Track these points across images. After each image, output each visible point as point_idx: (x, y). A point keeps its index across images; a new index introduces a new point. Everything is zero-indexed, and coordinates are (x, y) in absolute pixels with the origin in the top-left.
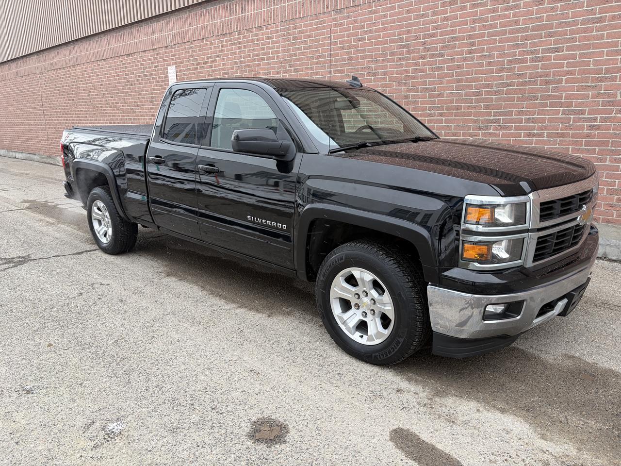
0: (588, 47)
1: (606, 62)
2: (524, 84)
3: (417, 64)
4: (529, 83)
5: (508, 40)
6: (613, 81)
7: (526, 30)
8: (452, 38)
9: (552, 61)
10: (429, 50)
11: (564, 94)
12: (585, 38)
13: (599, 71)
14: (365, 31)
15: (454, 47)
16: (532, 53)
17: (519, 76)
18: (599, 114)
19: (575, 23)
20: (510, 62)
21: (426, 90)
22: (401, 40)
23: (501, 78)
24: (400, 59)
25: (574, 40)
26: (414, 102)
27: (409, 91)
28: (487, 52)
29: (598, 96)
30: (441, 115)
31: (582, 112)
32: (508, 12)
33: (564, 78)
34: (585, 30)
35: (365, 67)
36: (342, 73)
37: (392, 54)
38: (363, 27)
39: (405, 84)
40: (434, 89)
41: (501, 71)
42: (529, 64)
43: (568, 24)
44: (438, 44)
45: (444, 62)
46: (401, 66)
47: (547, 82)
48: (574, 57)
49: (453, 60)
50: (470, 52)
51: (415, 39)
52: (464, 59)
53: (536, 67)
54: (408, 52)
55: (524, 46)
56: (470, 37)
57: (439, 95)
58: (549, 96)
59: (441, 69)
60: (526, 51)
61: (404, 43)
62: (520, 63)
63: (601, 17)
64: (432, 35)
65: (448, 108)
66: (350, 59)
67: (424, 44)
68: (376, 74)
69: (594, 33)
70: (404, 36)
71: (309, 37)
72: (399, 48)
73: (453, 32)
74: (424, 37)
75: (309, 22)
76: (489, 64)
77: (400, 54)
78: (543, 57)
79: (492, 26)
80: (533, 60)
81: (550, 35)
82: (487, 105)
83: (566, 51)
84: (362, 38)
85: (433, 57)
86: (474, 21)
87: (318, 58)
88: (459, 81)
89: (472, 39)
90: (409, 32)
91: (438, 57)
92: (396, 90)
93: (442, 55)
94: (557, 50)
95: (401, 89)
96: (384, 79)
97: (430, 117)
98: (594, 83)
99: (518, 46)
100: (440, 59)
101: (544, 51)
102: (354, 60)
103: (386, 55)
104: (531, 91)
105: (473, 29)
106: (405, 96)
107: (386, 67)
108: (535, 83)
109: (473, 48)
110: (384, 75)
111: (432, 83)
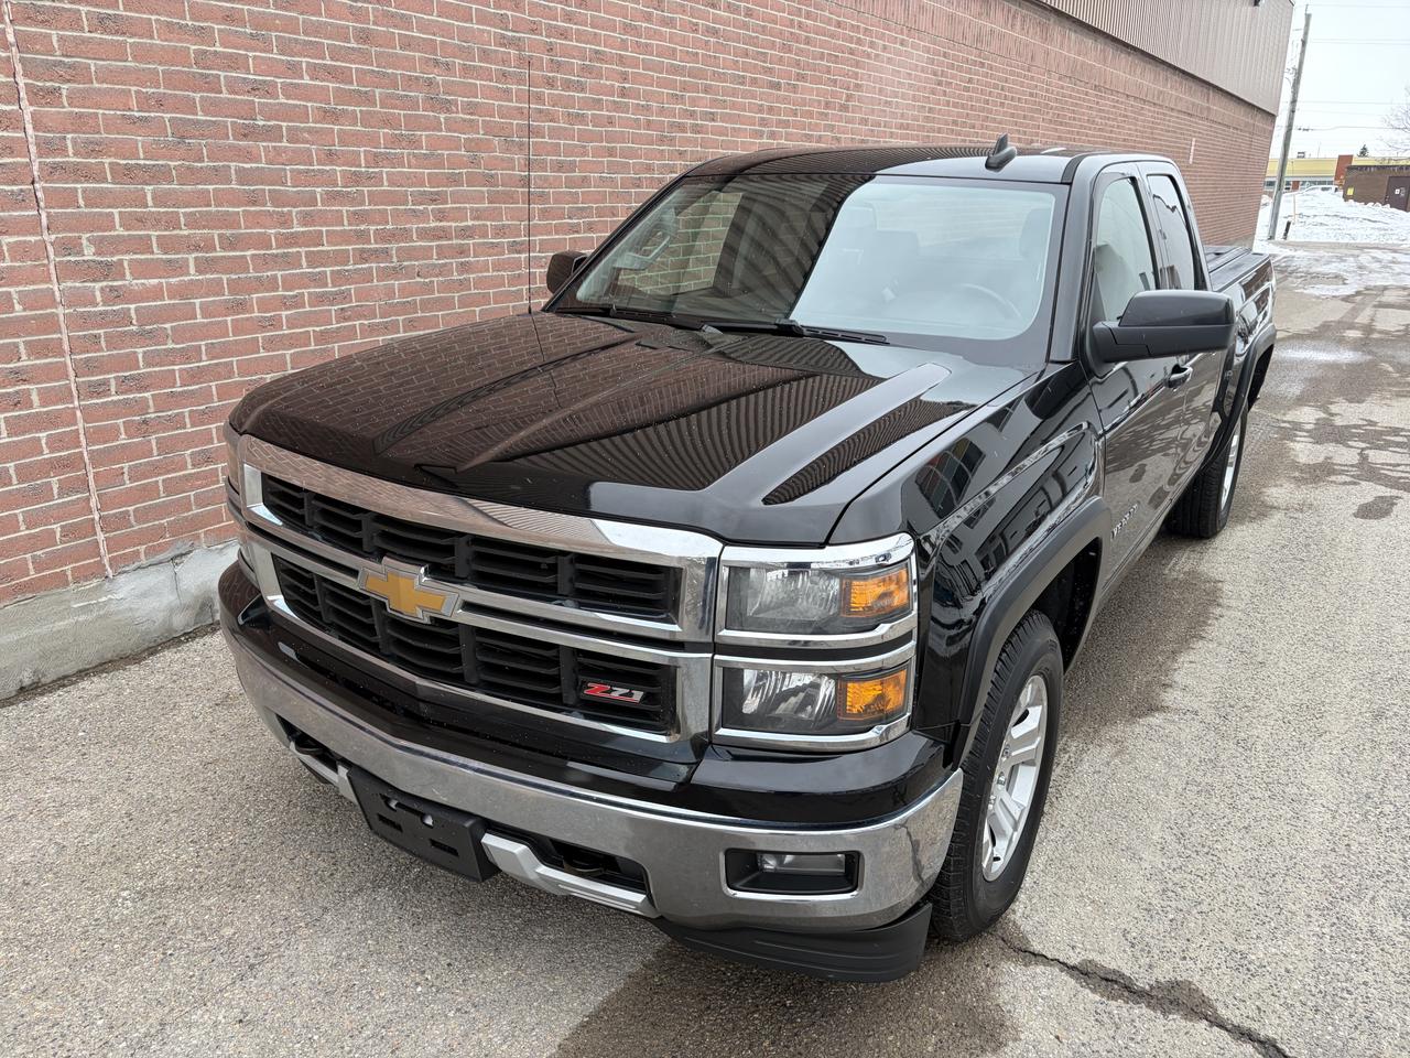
21: (560, 167)
35: (417, 78)
36: (342, 82)
37: (486, 55)
40: (572, 167)
50: (623, 93)
51: (533, 31)
56: (621, 60)
57: (585, 181)
59: (581, 118)
61: (510, 34)
64: (564, 34)
66: (365, 37)
68: (447, 106)
77: (504, 62)
88: (611, 152)
91: (576, 90)
92: (502, 160)
96: (472, 125)
102: (381, 46)
103: (468, 54)
105: (623, 45)
107: (471, 91)
109: (627, 85)
110: (471, 114)
111: (569, 151)
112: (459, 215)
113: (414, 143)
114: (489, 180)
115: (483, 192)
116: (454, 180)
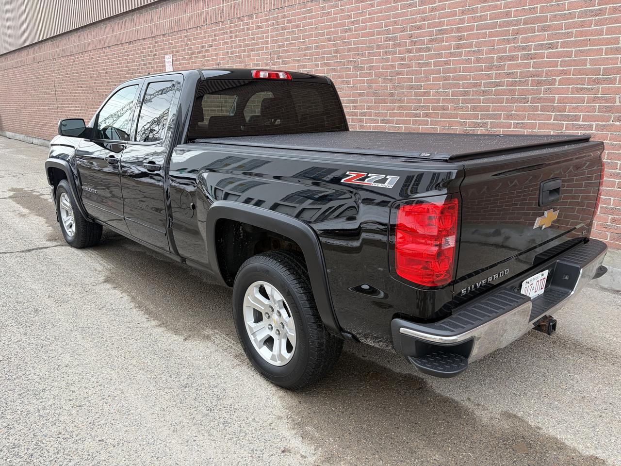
0: (584, 43)
1: (604, 61)
2: (514, 84)
3: (403, 59)
4: (520, 83)
5: (498, 34)
6: (611, 84)
7: (517, 23)
8: (440, 30)
9: (545, 59)
10: (415, 43)
11: (557, 97)
12: (581, 34)
13: (596, 72)
14: (353, 22)
15: (442, 41)
16: (524, 49)
17: (508, 75)
18: (595, 121)
19: (571, 16)
20: (500, 59)
21: (411, 87)
22: (388, 32)
23: (489, 77)
24: (386, 53)
25: (569, 35)
26: (400, 100)
27: (395, 88)
28: (476, 47)
29: (594, 100)
30: (427, 115)
31: (576, 118)
32: (499, 3)
33: (558, 79)
34: (582, 24)
35: (351, 61)
37: (379, 47)
38: (349, 17)
39: (391, 80)
40: (420, 87)
41: (490, 68)
42: (520, 61)
43: (564, 17)
44: (425, 37)
45: (431, 57)
46: (387, 60)
47: (539, 83)
48: (569, 54)
49: (440, 55)
50: (458, 47)
51: (402, 31)
52: (452, 55)
53: (527, 66)
54: (395, 45)
55: (515, 40)
56: (459, 30)
57: (426, 94)
58: (541, 98)
59: (427, 64)
60: (516, 47)
61: (390, 36)
62: (510, 60)
63: (601, 9)
64: (420, 28)
65: (434, 109)
66: (336, 52)
67: (411, 36)
68: (362, 69)
69: (593, 28)
70: (391, 28)
71: (297, 26)
72: (386, 41)
73: (441, 24)
74: (412, 29)
75: (297, 11)
76: (478, 61)
77: (386, 48)
78: (535, 54)
79: (481, 18)
80: (525, 57)
81: (544, 29)
82: (475, 106)
83: (561, 47)
84: (349, 29)
85: (420, 52)
86: (463, 12)
87: (305, 50)
88: (446, 79)
89: (461, 32)
90: (396, 23)
91: (425, 52)
92: (382, 86)
93: (429, 49)
94: (551, 46)
95: (387, 86)
96: (370, 74)
97: (416, 117)
98: (591, 85)
99: (508, 41)
100: (427, 53)
101: (537, 47)
102: (341, 53)
103: (372, 48)
104: (522, 92)
105: (462, 21)
106: (391, 93)
107: (371, 61)
108: (526, 83)
109: (461, 42)
110: (370, 70)
111: (418, 80)
112: (362, 107)
113: (348, 83)
114: (376, 94)
115: (372, 99)
116: (361, 95)
